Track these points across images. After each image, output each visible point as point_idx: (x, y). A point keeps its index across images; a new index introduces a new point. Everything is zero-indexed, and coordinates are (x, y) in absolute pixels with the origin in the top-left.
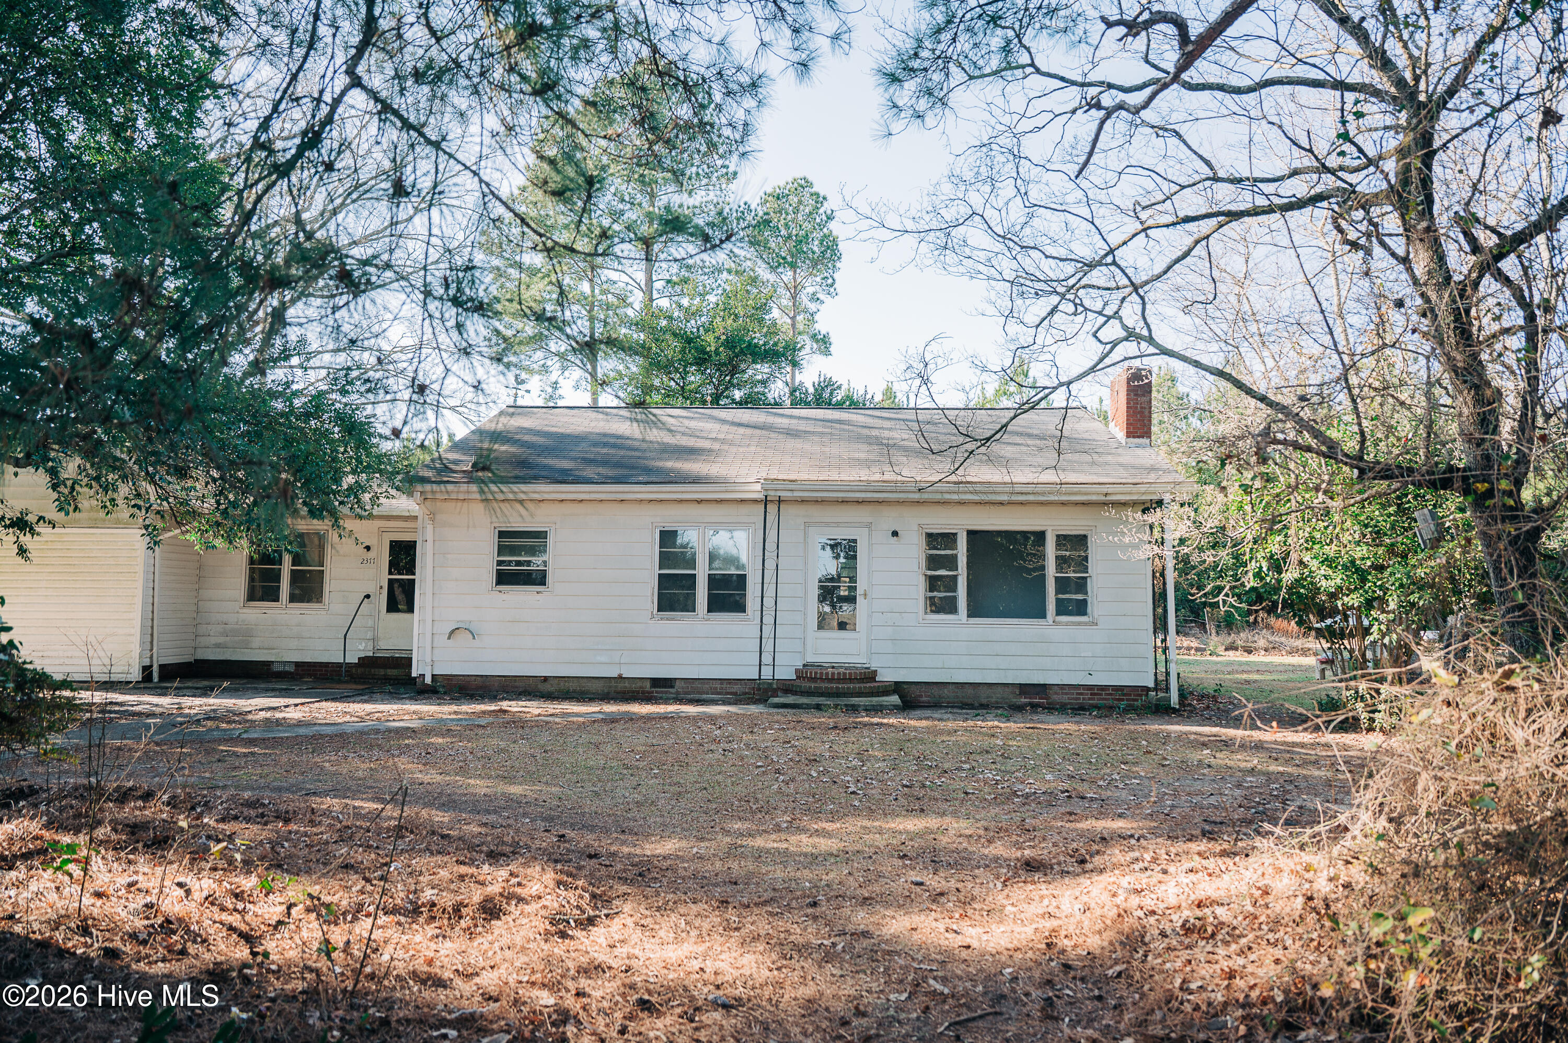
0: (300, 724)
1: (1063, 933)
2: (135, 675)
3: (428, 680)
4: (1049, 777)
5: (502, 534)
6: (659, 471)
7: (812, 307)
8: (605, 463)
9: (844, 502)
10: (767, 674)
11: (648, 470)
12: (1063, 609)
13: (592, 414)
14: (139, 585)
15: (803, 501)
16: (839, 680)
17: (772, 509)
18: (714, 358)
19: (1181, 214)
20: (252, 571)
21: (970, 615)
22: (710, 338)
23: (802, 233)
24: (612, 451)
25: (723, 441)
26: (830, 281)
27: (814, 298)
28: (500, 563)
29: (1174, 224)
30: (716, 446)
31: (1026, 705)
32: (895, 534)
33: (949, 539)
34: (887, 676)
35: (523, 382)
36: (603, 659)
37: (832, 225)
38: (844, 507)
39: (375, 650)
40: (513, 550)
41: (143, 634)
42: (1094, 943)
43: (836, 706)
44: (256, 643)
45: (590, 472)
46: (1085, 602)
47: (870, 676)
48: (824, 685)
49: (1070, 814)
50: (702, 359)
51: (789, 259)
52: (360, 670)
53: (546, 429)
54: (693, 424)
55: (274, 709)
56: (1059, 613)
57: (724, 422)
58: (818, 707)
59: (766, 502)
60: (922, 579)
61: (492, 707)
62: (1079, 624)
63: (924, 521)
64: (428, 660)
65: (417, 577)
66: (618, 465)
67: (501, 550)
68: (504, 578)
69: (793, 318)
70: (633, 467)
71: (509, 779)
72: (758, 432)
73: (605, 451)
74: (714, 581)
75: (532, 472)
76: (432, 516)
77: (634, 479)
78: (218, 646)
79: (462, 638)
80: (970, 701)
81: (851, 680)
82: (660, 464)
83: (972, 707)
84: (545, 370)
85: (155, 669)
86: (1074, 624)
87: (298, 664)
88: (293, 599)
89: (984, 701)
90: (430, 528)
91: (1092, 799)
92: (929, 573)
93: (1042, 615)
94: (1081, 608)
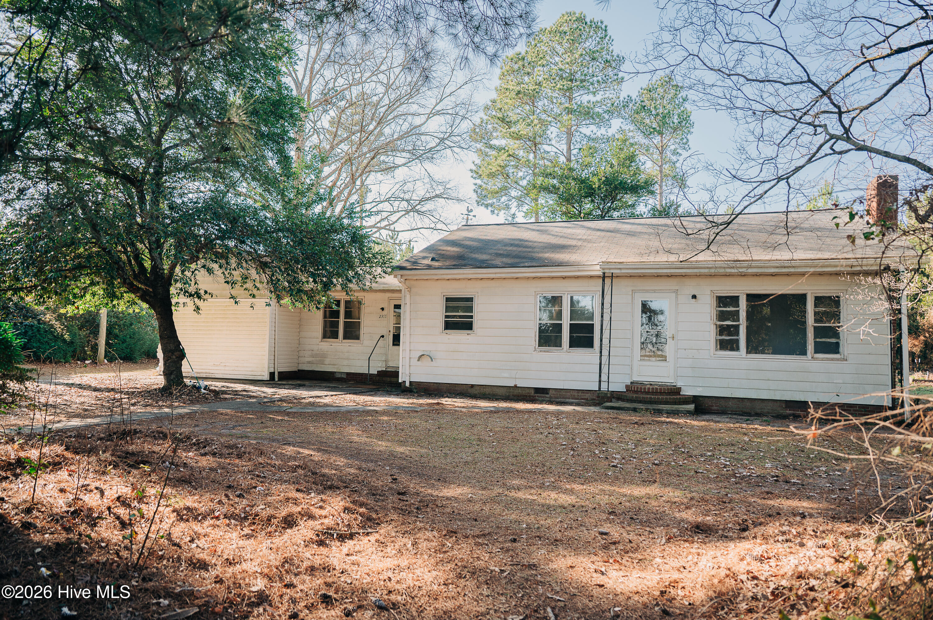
0: (326, 405)
1: (681, 585)
2: (266, 377)
3: (407, 384)
4: (768, 465)
5: (448, 300)
6: (539, 259)
7: (674, 158)
8: (507, 256)
9: (659, 276)
10: (604, 387)
11: (532, 259)
12: (820, 348)
13: (510, 228)
14: (267, 329)
15: (631, 276)
16: (653, 393)
17: (608, 281)
18: (597, 192)
19: (895, 48)
20: (325, 322)
21: (748, 352)
22: (595, 179)
23: (666, 111)
24: (515, 249)
25: (585, 241)
26: (685, 141)
27: (675, 153)
28: (447, 317)
29: (888, 56)
30: (580, 243)
31: (790, 415)
32: (694, 297)
33: (734, 300)
34: (687, 392)
35: (471, 211)
36: (506, 375)
37: (687, 105)
38: (658, 279)
39: (387, 367)
40: (456, 309)
41: (269, 355)
42: (699, 596)
43: (647, 410)
44: (327, 361)
45: (498, 262)
46: (837, 344)
47: (676, 391)
48: (641, 396)
49: (768, 493)
50: (591, 193)
51: (658, 128)
52: (377, 378)
53: (480, 237)
54: (569, 231)
55: (319, 397)
56: (816, 352)
57: (589, 228)
58: (635, 410)
59: (604, 277)
60: (713, 328)
61: (435, 401)
62: (832, 359)
63: (715, 288)
64: (408, 373)
65: (401, 326)
66: (516, 257)
67: (448, 309)
68: (449, 326)
69: (661, 167)
70: (524, 258)
71: (402, 443)
72: (609, 234)
73: (511, 248)
74: (573, 327)
75: (463, 262)
76: (409, 289)
77: (522, 265)
78: (309, 362)
79: (426, 361)
80: (748, 411)
81: (661, 393)
82: (541, 255)
83: (749, 414)
84: (508, 207)
85: (276, 374)
86: (828, 359)
87: (348, 374)
88: (345, 337)
89: (759, 411)
90: (408, 296)
91: (794, 484)
92: (719, 323)
93: (803, 352)
94: (834, 348)
